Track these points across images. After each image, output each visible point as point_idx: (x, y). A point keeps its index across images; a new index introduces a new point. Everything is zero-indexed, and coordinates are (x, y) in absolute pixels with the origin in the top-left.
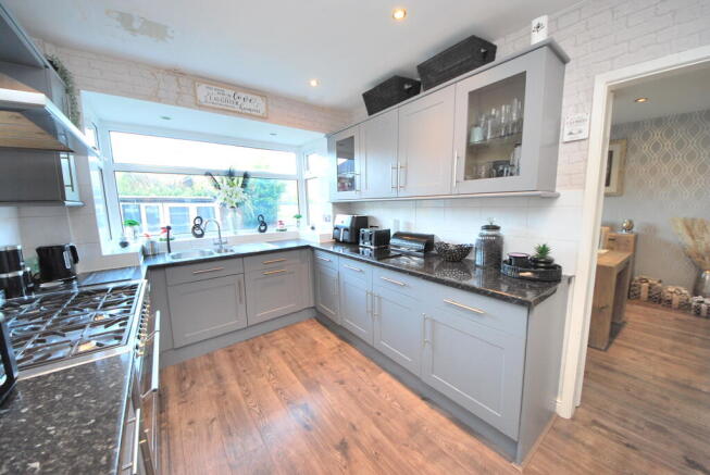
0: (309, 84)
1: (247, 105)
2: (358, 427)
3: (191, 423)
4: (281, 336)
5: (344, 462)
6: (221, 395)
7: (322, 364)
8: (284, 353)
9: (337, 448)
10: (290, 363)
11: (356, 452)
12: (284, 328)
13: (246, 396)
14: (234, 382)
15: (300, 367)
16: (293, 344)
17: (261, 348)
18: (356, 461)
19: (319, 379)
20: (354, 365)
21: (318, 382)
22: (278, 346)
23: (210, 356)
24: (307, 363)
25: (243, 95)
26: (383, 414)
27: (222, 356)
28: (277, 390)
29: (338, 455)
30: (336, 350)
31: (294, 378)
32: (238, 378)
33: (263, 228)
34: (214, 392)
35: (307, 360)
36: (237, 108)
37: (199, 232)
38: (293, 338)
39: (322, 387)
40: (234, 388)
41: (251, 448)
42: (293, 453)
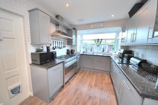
0: (111, 16)
1: (100, 26)
2: (96, 98)
3: (78, 77)
4: (100, 74)
5: (88, 99)
6: (83, 77)
7: (101, 83)
8: (97, 77)
9: (89, 97)
10: (96, 79)
11: (91, 100)
12: (101, 73)
13: (86, 79)
14: (86, 76)
15: (97, 81)
16: (100, 77)
17: (94, 74)
18: (90, 101)
19: (98, 85)
20: (108, 89)
21: (97, 85)
22: (97, 75)
23: (87, 71)
24: (99, 81)
25: (99, 24)
26: (103, 101)
27: (88, 72)
28: (90, 81)
29: (88, 98)
30: (108, 83)
31: (94, 82)
32: (87, 76)
33: (103, 51)
34: (83, 76)
35: (100, 81)
36: (97, 27)
37: (91, 50)
38: (101, 76)
39: (97, 87)
40: (85, 77)
41: (80, 85)
42: (83, 91)
